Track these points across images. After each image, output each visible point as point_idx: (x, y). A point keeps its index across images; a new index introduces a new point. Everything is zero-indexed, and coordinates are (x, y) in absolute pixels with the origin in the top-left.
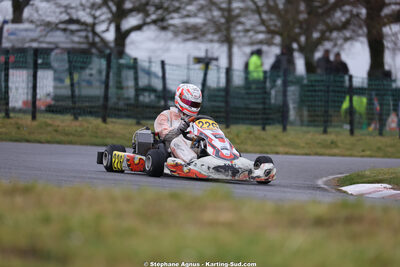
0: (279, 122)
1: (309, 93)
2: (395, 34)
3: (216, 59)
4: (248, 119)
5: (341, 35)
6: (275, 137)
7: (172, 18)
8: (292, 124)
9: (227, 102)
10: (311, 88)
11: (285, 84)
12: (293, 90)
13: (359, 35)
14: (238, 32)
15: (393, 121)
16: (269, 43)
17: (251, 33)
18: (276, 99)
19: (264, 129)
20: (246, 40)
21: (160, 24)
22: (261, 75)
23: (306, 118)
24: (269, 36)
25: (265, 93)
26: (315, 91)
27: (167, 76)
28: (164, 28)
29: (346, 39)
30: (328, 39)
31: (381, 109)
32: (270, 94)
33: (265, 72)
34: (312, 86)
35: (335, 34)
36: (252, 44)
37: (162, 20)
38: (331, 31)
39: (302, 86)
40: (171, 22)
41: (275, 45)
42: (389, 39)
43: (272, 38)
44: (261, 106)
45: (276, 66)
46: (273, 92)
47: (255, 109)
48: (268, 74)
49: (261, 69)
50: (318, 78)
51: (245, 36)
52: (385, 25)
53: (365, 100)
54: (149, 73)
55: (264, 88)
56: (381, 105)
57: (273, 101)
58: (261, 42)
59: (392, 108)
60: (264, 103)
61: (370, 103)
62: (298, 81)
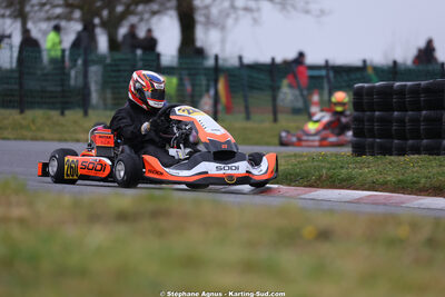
0: (79, 106)
1: (113, 74)
2: (207, 7)
3: (9, 36)
4: (45, 103)
5: (147, 8)
6: (75, 122)
8: (95, 108)
9: (21, 84)
10: (114, 68)
11: (86, 64)
12: (95, 70)
13: (167, 9)
14: (33, 6)
16: (68, 18)
17: (47, 7)
19: (62, 114)
20: (42, 15)
22: (59, 53)
23: (109, 101)
24: (68, 10)
25: (64, 74)
26: (119, 71)
29: (154, 13)
30: (134, 13)
31: (193, 90)
32: (69, 75)
33: (63, 51)
34: (116, 65)
35: (140, 8)
36: (48, 19)
38: (137, 4)
39: (105, 66)
41: (76, 20)
43: (71, 12)
44: (59, 89)
45: (76, 44)
46: (73, 73)
47: (52, 92)
48: (67, 53)
49: (59, 48)
50: (123, 57)
51: (40, 10)
53: (174, 80)
55: (63, 68)
56: (193, 85)
57: (72, 82)
58: (58, 17)
59: (204, 88)
60: (62, 85)
61: (181, 84)
62: (101, 60)
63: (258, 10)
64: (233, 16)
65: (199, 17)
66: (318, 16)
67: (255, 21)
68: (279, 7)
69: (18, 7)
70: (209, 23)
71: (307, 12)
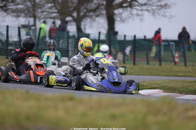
2: (120, 14)
7: (10, 5)
15: (120, 56)
18: (62, 46)
21: (4, 8)
27: (9, 33)
28: (6, 11)
29: (98, 16)
30: (87, 16)
35: (91, 14)
37: (5, 6)
38: (90, 12)
39: (75, 39)
40: (10, 7)
42: (117, 16)
46: (61, 42)
52: (115, 9)
58: (54, 18)
63: (143, 15)
64: (132, 18)
65: (117, 19)
66: (170, 18)
67: (141, 19)
68: (151, 14)
69: (32, 13)
70: (123, 21)
71: (165, 16)
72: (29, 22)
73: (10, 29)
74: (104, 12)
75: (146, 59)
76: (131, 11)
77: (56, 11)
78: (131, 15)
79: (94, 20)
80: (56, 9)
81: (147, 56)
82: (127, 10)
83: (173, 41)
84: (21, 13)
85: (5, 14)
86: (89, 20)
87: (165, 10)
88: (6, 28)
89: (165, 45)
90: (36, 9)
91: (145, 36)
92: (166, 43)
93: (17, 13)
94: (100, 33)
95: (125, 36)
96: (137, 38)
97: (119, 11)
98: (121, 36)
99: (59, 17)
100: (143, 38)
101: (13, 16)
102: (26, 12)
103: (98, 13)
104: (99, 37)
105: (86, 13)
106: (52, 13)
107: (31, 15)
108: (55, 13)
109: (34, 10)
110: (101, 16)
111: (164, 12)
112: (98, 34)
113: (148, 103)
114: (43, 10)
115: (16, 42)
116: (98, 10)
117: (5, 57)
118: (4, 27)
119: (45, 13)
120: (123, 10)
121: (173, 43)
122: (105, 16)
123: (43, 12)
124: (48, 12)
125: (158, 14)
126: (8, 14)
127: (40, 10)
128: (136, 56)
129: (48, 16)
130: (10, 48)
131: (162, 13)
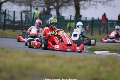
2: (83, 4)
28: (13, 2)
30: (63, 6)
35: (65, 4)
42: (81, 5)
52: (80, 1)
53: (74, 24)
54: (8, 15)
63: (97, 5)
64: (90, 6)
65: (81, 7)
66: (114, 7)
67: (96, 8)
68: (102, 4)
70: (85, 8)
71: (111, 6)
72: (27, 9)
73: (15, 13)
74: (73, 3)
75: (99, 32)
76: (90, 2)
77: (44, 2)
78: (90, 5)
79: (67, 8)
80: (44, 1)
81: (100, 30)
82: (88, 2)
83: (116, 21)
84: (23, 3)
85: (12, 4)
86: (64, 8)
87: (111, 2)
88: (13, 12)
89: (110, 24)
90: (32, 1)
91: (98, 18)
92: (112, 22)
93: (20, 3)
94: (71, 16)
95: (86, 18)
96: (94, 19)
97: (82, 2)
98: (84, 18)
99: (46, 6)
100: (97, 19)
101: (18, 5)
102: (26, 3)
103: (69, 4)
104: (71, 18)
105: (62, 4)
106: (41, 3)
107: (29, 4)
108: (43, 3)
109: (31, 2)
110: (71, 5)
111: (110, 3)
112: (70, 16)
113: (100, 59)
114: (36, 1)
115: (19, 21)
116: (70, 2)
117: (13, 30)
118: (12, 12)
119: (37, 4)
120: (85, 2)
121: (116, 23)
122: (74, 5)
123: (36, 3)
124: (39, 3)
125: (107, 4)
126: (15, 4)
127: (34, 2)
128: (93, 30)
129: (39, 5)
130: (15, 25)
131: (109, 4)
